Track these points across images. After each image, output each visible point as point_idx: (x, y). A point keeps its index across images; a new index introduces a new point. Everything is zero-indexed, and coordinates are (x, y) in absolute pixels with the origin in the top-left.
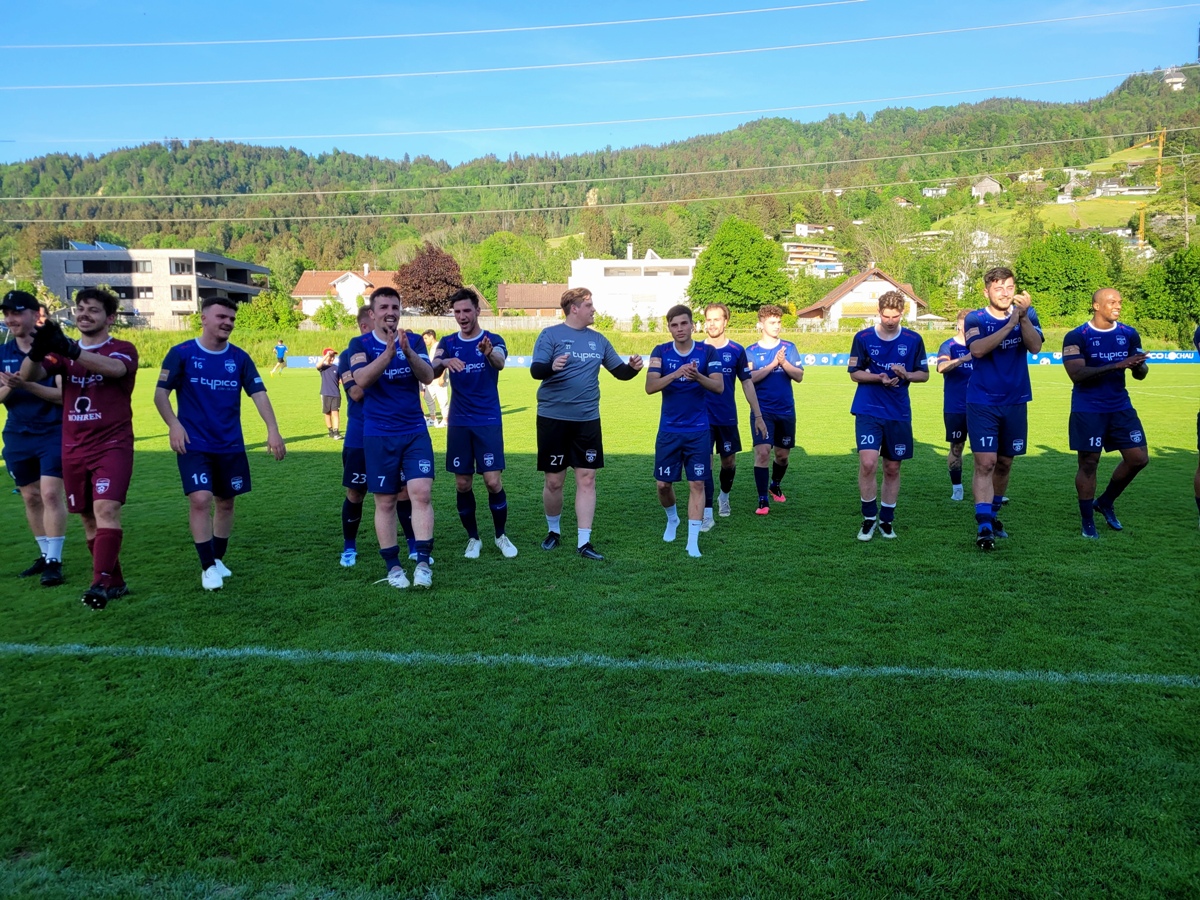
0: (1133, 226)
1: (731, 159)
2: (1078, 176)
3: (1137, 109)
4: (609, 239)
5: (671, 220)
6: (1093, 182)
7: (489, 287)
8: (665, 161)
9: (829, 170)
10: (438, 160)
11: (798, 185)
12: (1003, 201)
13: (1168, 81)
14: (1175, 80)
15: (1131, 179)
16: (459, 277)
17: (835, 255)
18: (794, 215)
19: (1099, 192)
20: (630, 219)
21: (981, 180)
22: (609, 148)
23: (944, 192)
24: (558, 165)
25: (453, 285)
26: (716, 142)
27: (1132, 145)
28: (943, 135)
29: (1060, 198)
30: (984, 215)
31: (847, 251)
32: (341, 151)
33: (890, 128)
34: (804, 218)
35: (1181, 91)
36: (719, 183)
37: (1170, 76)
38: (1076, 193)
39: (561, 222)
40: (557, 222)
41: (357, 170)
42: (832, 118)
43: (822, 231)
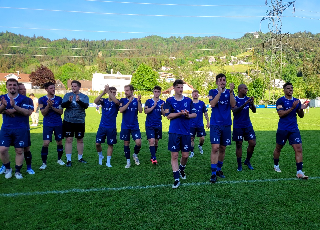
0: (247, 72)
1: (143, 46)
2: (234, 58)
3: (248, 42)
4: (106, 67)
5: (125, 63)
6: (238, 60)
7: (65, 81)
8: (123, 45)
9: (171, 52)
10: (46, 38)
11: (163, 55)
12: (216, 64)
14: (256, 35)
15: (247, 60)
16: (54, 77)
17: (173, 76)
18: (161, 64)
19: (239, 63)
20: (113, 62)
21: (211, 58)
22: (105, 39)
23: (201, 60)
24: (88, 43)
25: (51, 79)
26: (139, 41)
27: (247, 51)
28: (201, 45)
29: (230, 64)
30: (211, 67)
31: (176, 75)
32: (9, 32)
33: (188, 41)
34: (164, 65)
35: (257, 38)
36: (140, 53)
38: (234, 63)
39: (90, 61)
40: (88, 61)
41: (15, 39)
42: (172, 37)
43: (169, 69)
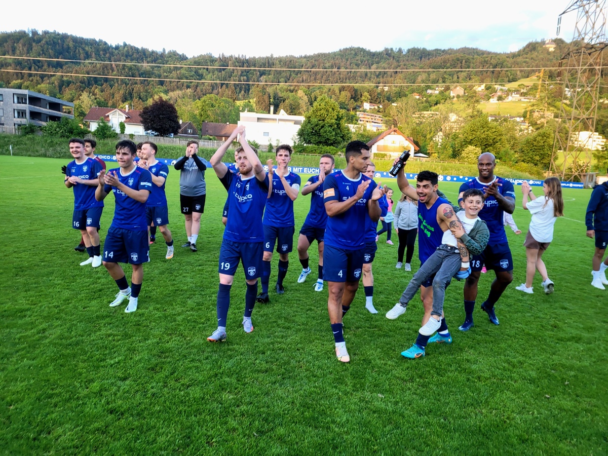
0: (524, 116)
2: (501, 90)
3: (532, 58)
5: (301, 96)
10: (181, 54)
14: (550, 46)
15: (526, 93)
17: (382, 120)
18: (363, 98)
19: (510, 98)
23: (437, 92)
24: (245, 61)
26: (328, 57)
27: (528, 77)
31: (387, 119)
32: (127, 44)
33: (415, 58)
34: (368, 100)
35: (553, 52)
37: (548, 44)
38: (500, 98)
40: (243, 92)
41: (136, 55)
42: (386, 50)
43: (376, 107)
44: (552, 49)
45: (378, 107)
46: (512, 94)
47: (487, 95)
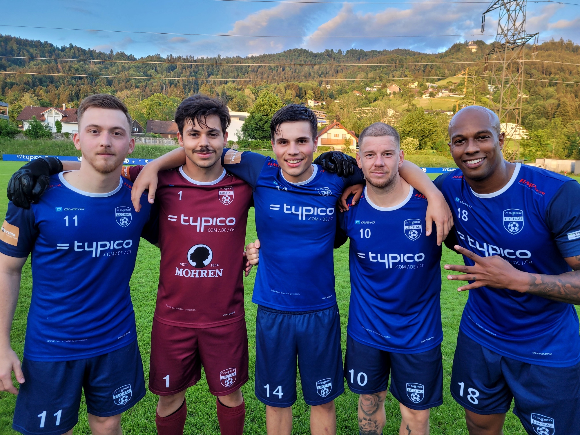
0: (454, 111)
1: (279, 67)
2: (432, 87)
3: (457, 59)
6: (439, 89)
8: (247, 65)
10: (129, 55)
13: (470, 47)
14: (473, 47)
15: (454, 89)
17: (326, 116)
18: (307, 96)
19: (441, 94)
20: (228, 92)
21: (391, 85)
23: (375, 89)
24: (193, 62)
26: (273, 58)
27: (455, 75)
29: (424, 96)
31: (331, 115)
33: (353, 59)
34: (312, 98)
35: (475, 52)
36: (273, 78)
37: (471, 45)
38: (432, 95)
41: (83, 56)
42: (327, 51)
43: (320, 104)
44: (474, 50)
45: (322, 104)
46: (442, 91)
47: (420, 92)
